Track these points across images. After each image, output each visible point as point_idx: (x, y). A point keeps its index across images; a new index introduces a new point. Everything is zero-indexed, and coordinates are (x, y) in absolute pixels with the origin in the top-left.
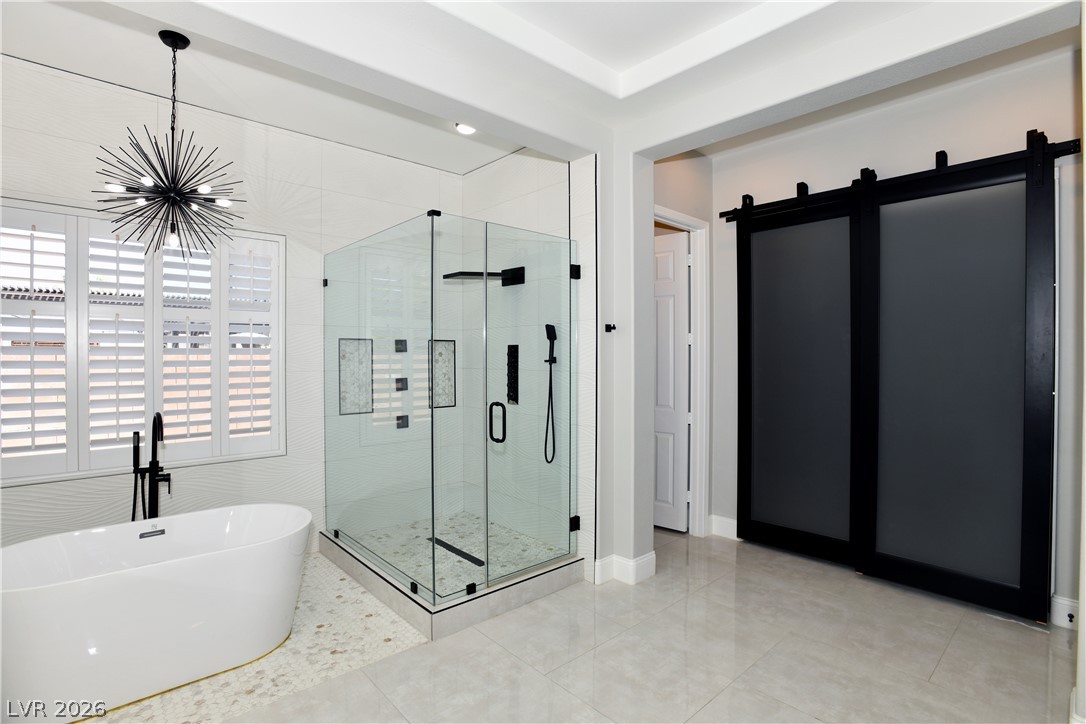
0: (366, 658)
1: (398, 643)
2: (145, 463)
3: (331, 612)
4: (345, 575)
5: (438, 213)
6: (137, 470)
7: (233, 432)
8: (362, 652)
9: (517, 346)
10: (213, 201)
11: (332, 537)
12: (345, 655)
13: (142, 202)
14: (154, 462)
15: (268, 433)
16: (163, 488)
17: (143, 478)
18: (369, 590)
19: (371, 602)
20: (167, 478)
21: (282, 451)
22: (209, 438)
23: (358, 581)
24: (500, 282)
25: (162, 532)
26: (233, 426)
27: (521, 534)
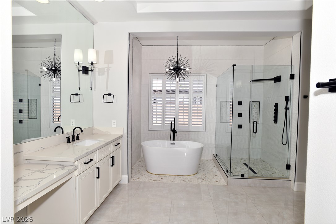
0: (210, 183)
1: (219, 183)
2: (173, 129)
3: (207, 172)
4: (215, 166)
5: (235, 65)
6: (171, 130)
7: (193, 124)
8: (209, 182)
9: (278, 104)
10: (185, 69)
11: (215, 156)
12: (205, 181)
13: (173, 72)
14: (174, 129)
15: (201, 125)
16: (176, 134)
17: (172, 132)
18: (220, 171)
19: (218, 173)
20: (176, 132)
21: (204, 131)
22: (188, 125)
23: (218, 168)
24: (273, 81)
25: (175, 144)
26: (193, 123)
27: (275, 169)
